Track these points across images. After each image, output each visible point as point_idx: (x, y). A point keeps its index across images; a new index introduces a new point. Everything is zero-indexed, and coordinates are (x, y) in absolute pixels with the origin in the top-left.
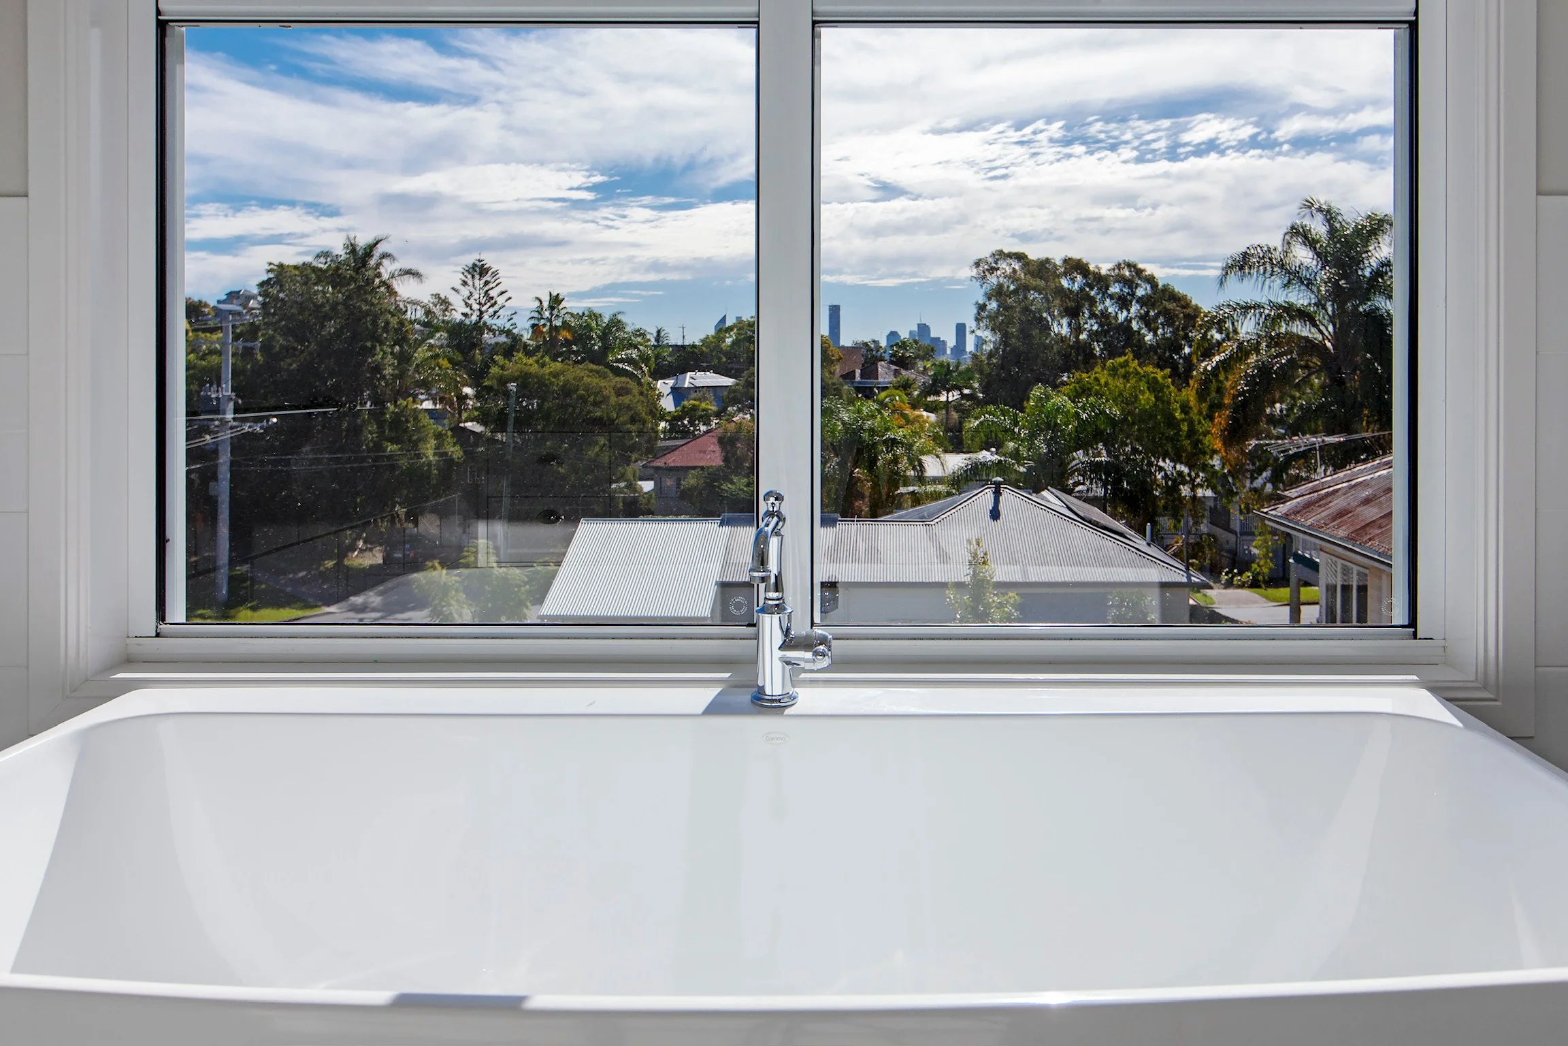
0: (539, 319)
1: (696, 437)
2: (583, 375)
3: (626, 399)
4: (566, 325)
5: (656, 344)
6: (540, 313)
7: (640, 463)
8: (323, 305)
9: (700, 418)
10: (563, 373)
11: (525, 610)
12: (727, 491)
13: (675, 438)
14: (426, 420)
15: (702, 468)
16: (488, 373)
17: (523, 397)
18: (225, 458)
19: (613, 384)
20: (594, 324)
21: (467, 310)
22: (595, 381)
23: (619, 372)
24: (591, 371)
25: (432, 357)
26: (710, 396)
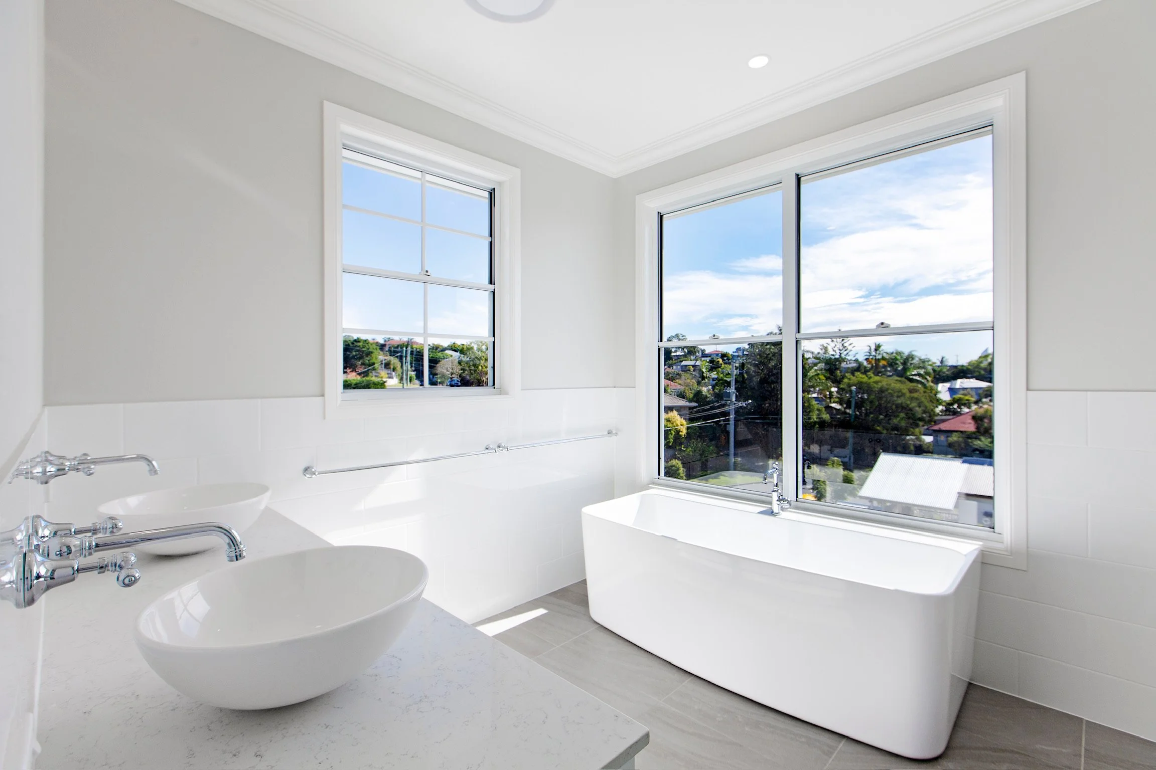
0: (869, 356)
1: (961, 414)
2: (891, 382)
3: (915, 395)
4: (883, 358)
5: (940, 365)
6: (870, 353)
7: (926, 427)
8: (769, 354)
9: (964, 405)
10: (880, 382)
11: (857, 492)
12: (976, 445)
13: (949, 415)
14: (814, 402)
15: (961, 432)
16: (842, 381)
17: (859, 393)
18: (732, 416)
19: (908, 387)
20: (899, 357)
21: (834, 353)
22: (898, 386)
23: (911, 381)
24: (897, 380)
25: (816, 375)
26: (973, 393)
